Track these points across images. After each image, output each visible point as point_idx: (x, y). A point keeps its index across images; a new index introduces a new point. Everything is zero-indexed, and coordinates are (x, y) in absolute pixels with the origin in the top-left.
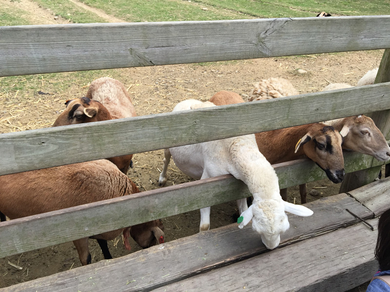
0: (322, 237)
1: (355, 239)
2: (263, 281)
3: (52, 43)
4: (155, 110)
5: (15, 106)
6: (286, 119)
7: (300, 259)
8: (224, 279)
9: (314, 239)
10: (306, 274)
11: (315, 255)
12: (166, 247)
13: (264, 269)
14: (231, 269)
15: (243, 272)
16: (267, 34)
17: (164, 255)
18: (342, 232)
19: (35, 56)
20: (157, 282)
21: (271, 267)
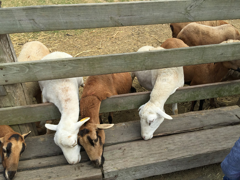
0: (216, 129)
1: (237, 132)
2: (176, 148)
3: (71, 14)
4: (130, 48)
5: (54, 42)
6: (201, 59)
7: (200, 139)
8: (155, 144)
9: (211, 130)
10: (202, 148)
11: (210, 138)
12: (126, 124)
13: (178, 142)
14: (159, 139)
15: (166, 142)
16: (192, 8)
17: (125, 128)
18: (230, 127)
19: (62, 21)
20: (119, 141)
21: (183, 141)
